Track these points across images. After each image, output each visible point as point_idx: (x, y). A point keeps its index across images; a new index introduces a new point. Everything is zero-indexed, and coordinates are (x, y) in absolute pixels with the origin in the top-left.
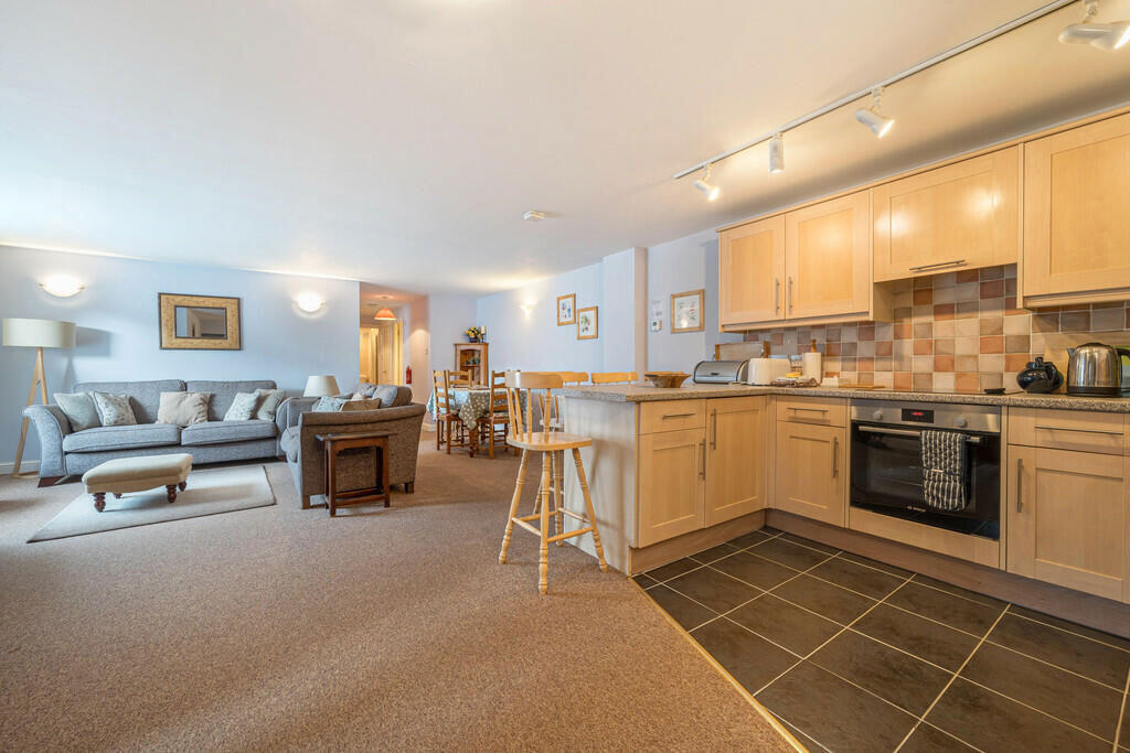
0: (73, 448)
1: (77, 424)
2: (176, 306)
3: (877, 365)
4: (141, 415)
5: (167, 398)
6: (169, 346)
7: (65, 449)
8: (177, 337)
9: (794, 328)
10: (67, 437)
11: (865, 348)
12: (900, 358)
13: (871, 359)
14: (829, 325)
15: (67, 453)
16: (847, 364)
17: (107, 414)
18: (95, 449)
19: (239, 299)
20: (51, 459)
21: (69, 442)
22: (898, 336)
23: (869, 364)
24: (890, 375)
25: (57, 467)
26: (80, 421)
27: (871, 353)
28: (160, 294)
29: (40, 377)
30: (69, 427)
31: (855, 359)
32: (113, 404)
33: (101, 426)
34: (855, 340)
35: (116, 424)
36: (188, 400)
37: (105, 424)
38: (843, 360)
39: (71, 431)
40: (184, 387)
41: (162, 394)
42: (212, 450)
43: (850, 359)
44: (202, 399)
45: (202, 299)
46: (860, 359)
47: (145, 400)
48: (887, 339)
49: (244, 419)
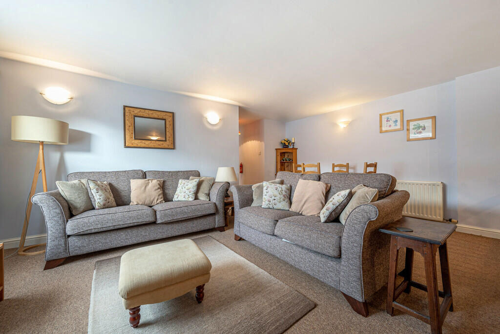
0: (76, 232)
1: (76, 208)
2: (135, 116)
4: (119, 199)
5: (135, 184)
6: (130, 145)
7: (68, 233)
8: (135, 139)
10: (70, 221)
15: (69, 236)
17: (98, 198)
18: (93, 231)
19: (173, 113)
20: (56, 242)
21: (71, 226)
25: (62, 249)
26: (78, 205)
28: (125, 107)
29: (41, 167)
30: (70, 211)
32: (102, 190)
33: (94, 209)
35: (105, 207)
36: (150, 185)
37: (97, 207)
39: (71, 215)
40: (144, 175)
41: (132, 181)
42: (176, 226)
44: (159, 184)
45: (151, 112)
47: (120, 186)
49: (191, 199)
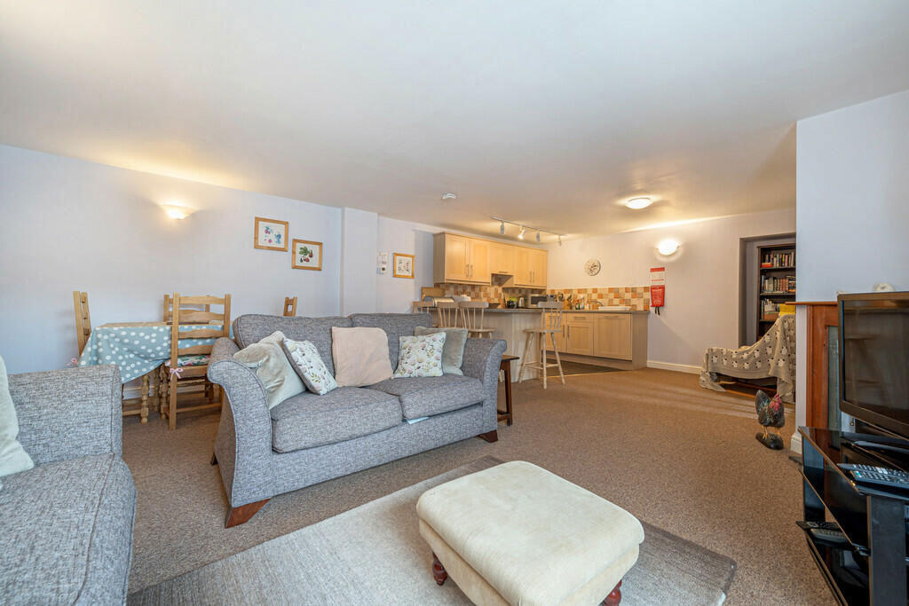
22: (482, 291)
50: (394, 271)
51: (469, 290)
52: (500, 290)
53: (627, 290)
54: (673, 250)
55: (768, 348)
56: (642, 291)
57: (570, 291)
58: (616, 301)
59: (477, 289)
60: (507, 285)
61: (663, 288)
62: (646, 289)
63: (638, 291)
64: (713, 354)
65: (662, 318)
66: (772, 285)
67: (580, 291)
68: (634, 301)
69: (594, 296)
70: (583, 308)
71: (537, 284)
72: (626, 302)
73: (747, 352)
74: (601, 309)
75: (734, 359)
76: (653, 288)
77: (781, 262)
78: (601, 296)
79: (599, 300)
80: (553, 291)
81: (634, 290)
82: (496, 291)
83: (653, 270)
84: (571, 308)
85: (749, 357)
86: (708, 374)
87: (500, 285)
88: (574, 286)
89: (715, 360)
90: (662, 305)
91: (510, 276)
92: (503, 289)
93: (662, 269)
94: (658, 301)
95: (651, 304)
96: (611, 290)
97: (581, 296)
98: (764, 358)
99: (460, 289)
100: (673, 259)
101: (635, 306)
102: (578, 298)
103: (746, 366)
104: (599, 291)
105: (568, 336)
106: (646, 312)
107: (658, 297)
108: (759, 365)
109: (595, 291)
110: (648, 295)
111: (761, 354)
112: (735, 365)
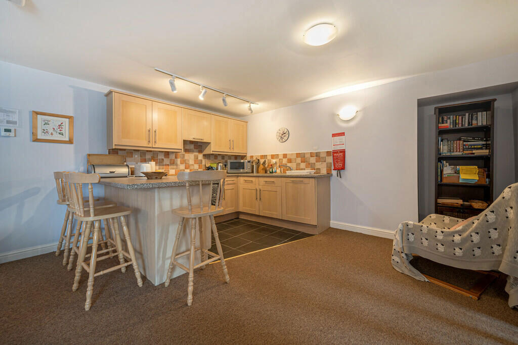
3: (170, 167)
9: (138, 150)
11: (166, 161)
12: (177, 165)
13: (168, 165)
14: (153, 151)
16: (160, 167)
22: (176, 158)
23: (168, 167)
24: (174, 170)
27: (168, 163)
31: (163, 165)
34: (163, 158)
38: (159, 165)
43: (161, 165)
46: (165, 165)
48: (173, 158)
50: (34, 134)
51: (161, 157)
52: (200, 156)
53: (312, 155)
54: (353, 115)
55: (492, 231)
56: (325, 155)
57: (265, 156)
58: (303, 165)
59: (172, 157)
60: (206, 152)
61: (343, 152)
62: (328, 153)
63: (322, 155)
64: (409, 230)
65: (342, 180)
66: (446, 147)
67: (273, 157)
68: (318, 165)
69: (285, 161)
70: (276, 172)
71: (237, 151)
72: (312, 166)
73: (460, 233)
74: (288, 173)
75: (439, 241)
76: (335, 152)
77: (455, 123)
78: (290, 161)
79: (289, 165)
80: (252, 157)
81: (318, 155)
82: (196, 158)
83: (334, 135)
84: (266, 172)
85: (464, 241)
86: (403, 255)
87: (200, 152)
88: (269, 153)
89: (412, 238)
90: (343, 168)
91: (208, 144)
92: (204, 155)
93: (343, 134)
94: (340, 165)
95: (333, 168)
96: (298, 155)
97: (274, 161)
98: (486, 242)
99: (148, 156)
100: (352, 124)
101: (319, 169)
102: (272, 163)
103: (458, 252)
104: (288, 157)
105: (261, 199)
106: (329, 175)
107: (339, 160)
108: (478, 252)
109: (285, 156)
110: (330, 159)
111: (481, 238)
112: (441, 249)
